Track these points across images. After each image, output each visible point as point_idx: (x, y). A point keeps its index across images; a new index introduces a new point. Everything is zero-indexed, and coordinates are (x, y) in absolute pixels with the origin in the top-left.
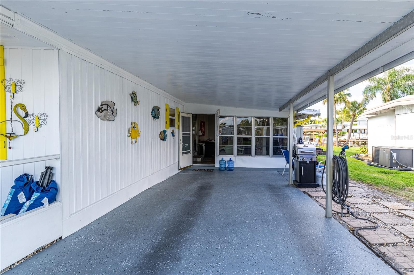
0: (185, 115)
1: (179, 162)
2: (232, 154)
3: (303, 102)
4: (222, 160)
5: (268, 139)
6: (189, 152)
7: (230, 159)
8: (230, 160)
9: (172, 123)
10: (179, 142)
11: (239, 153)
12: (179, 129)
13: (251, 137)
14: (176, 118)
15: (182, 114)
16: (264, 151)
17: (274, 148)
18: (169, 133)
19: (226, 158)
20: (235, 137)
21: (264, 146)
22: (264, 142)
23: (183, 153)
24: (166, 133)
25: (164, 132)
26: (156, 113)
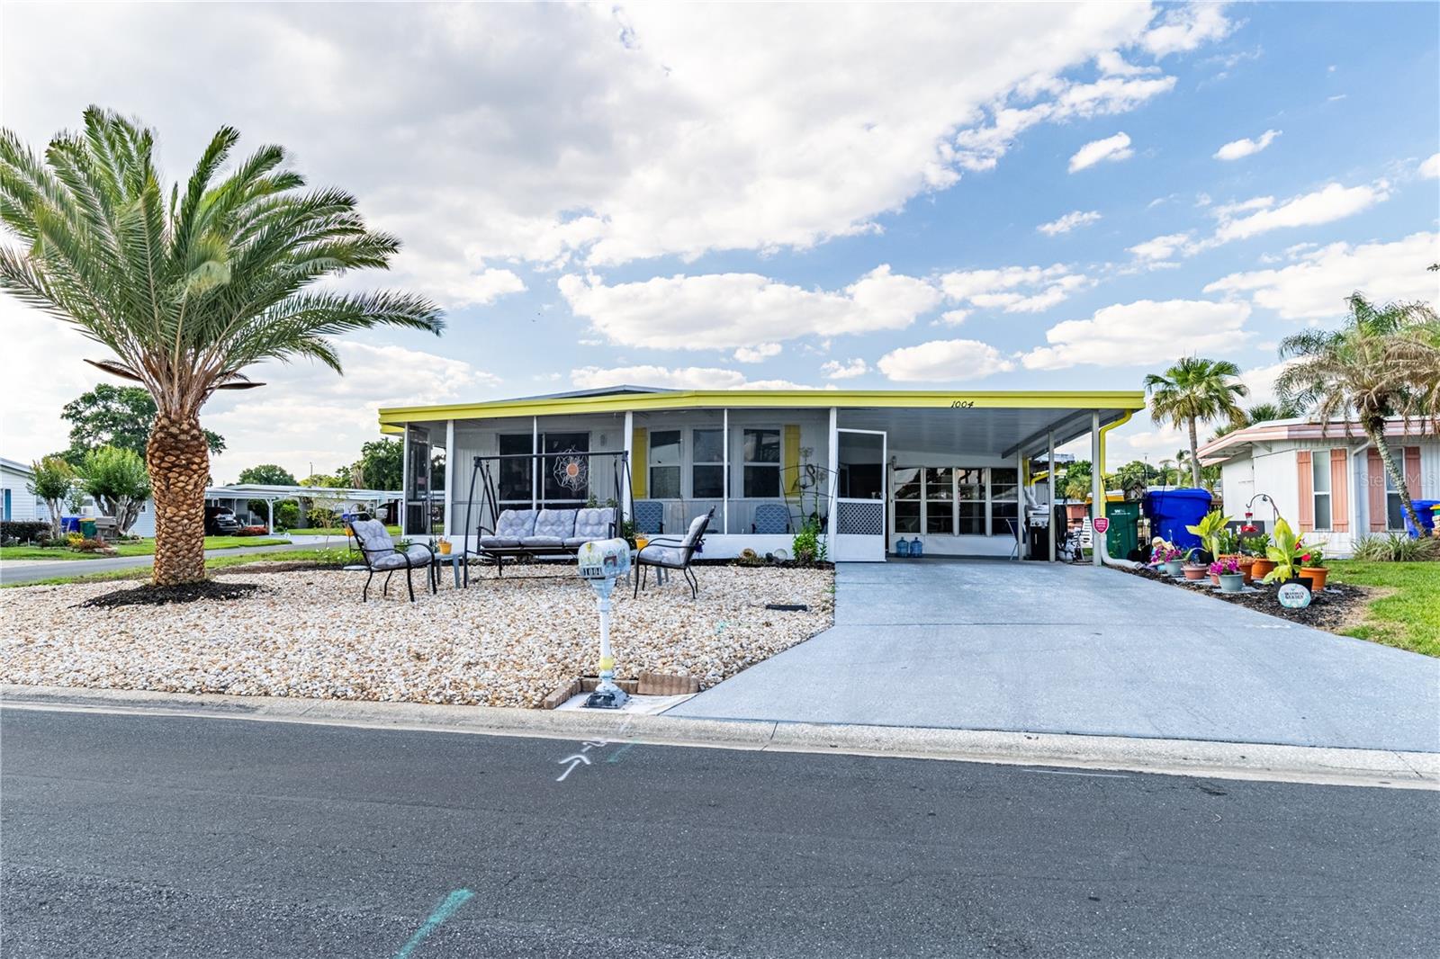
2: (919, 531)
3: (1037, 447)
4: (902, 541)
5: (982, 506)
7: (916, 538)
8: (916, 541)
11: (931, 529)
13: (952, 503)
16: (975, 525)
17: (994, 522)
19: (909, 537)
20: (924, 501)
21: (975, 517)
22: (976, 511)
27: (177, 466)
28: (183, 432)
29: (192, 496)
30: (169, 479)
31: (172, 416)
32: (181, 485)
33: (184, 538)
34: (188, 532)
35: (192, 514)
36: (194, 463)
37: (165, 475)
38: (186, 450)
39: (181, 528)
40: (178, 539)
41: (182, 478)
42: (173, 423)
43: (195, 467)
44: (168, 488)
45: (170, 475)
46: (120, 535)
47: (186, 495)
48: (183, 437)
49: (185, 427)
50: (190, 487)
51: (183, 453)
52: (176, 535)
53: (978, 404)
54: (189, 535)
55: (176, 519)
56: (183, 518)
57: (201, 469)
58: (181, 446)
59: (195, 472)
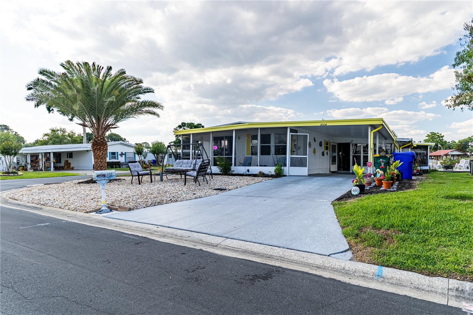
0: (333, 144)
1: (330, 168)
6: (335, 164)
9: (327, 148)
10: (330, 158)
12: (330, 151)
14: (329, 146)
15: (332, 144)
18: (325, 153)
23: (332, 164)
24: (324, 153)
25: (324, 152)
26: (321, 145)
27: (97, 149)
28: (99, 140)
29: (101, 156)
30: (95, 152)
31: (96, 136)
32: (98, 154)
33: (99, 167)
34: (101, 165)
35: (102, 161)
36: (101, 148)
37: (94, 151)
38: (99, 145)
39: (98, 165)
40: (98, 167)
41: (98, 152)
42: (96, 138)
43: (101, 149)
44: (95, 154)
45: (95, 151)
46: (159, 164)
47: (100, 156)
48: (98, 141)
49: (99, 139)
50: (101, 154)
51: (98, 146)
52: (98, 166)
53: (328, 124)
54: (101, 166)
55: (97, 162)
56: (99, 162)
57: (103, 149)
58: (97, 144)
59: (102, 150)
